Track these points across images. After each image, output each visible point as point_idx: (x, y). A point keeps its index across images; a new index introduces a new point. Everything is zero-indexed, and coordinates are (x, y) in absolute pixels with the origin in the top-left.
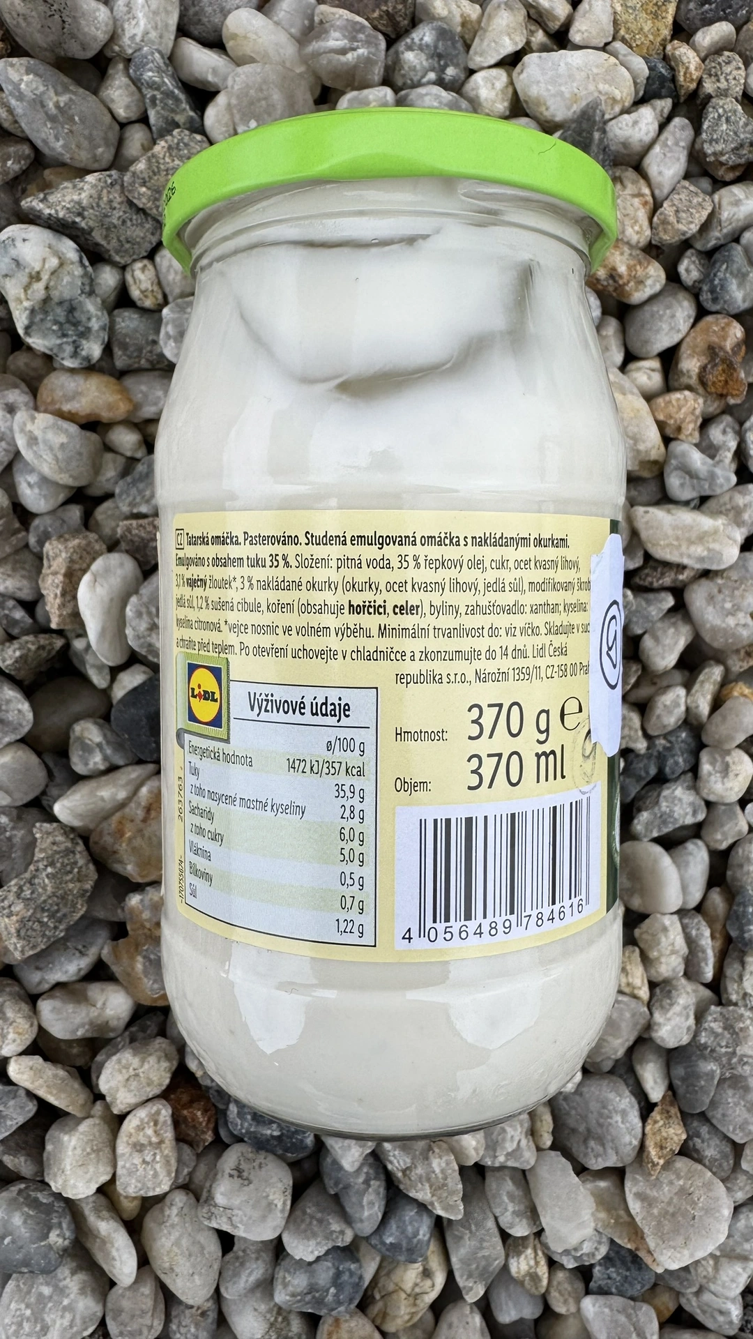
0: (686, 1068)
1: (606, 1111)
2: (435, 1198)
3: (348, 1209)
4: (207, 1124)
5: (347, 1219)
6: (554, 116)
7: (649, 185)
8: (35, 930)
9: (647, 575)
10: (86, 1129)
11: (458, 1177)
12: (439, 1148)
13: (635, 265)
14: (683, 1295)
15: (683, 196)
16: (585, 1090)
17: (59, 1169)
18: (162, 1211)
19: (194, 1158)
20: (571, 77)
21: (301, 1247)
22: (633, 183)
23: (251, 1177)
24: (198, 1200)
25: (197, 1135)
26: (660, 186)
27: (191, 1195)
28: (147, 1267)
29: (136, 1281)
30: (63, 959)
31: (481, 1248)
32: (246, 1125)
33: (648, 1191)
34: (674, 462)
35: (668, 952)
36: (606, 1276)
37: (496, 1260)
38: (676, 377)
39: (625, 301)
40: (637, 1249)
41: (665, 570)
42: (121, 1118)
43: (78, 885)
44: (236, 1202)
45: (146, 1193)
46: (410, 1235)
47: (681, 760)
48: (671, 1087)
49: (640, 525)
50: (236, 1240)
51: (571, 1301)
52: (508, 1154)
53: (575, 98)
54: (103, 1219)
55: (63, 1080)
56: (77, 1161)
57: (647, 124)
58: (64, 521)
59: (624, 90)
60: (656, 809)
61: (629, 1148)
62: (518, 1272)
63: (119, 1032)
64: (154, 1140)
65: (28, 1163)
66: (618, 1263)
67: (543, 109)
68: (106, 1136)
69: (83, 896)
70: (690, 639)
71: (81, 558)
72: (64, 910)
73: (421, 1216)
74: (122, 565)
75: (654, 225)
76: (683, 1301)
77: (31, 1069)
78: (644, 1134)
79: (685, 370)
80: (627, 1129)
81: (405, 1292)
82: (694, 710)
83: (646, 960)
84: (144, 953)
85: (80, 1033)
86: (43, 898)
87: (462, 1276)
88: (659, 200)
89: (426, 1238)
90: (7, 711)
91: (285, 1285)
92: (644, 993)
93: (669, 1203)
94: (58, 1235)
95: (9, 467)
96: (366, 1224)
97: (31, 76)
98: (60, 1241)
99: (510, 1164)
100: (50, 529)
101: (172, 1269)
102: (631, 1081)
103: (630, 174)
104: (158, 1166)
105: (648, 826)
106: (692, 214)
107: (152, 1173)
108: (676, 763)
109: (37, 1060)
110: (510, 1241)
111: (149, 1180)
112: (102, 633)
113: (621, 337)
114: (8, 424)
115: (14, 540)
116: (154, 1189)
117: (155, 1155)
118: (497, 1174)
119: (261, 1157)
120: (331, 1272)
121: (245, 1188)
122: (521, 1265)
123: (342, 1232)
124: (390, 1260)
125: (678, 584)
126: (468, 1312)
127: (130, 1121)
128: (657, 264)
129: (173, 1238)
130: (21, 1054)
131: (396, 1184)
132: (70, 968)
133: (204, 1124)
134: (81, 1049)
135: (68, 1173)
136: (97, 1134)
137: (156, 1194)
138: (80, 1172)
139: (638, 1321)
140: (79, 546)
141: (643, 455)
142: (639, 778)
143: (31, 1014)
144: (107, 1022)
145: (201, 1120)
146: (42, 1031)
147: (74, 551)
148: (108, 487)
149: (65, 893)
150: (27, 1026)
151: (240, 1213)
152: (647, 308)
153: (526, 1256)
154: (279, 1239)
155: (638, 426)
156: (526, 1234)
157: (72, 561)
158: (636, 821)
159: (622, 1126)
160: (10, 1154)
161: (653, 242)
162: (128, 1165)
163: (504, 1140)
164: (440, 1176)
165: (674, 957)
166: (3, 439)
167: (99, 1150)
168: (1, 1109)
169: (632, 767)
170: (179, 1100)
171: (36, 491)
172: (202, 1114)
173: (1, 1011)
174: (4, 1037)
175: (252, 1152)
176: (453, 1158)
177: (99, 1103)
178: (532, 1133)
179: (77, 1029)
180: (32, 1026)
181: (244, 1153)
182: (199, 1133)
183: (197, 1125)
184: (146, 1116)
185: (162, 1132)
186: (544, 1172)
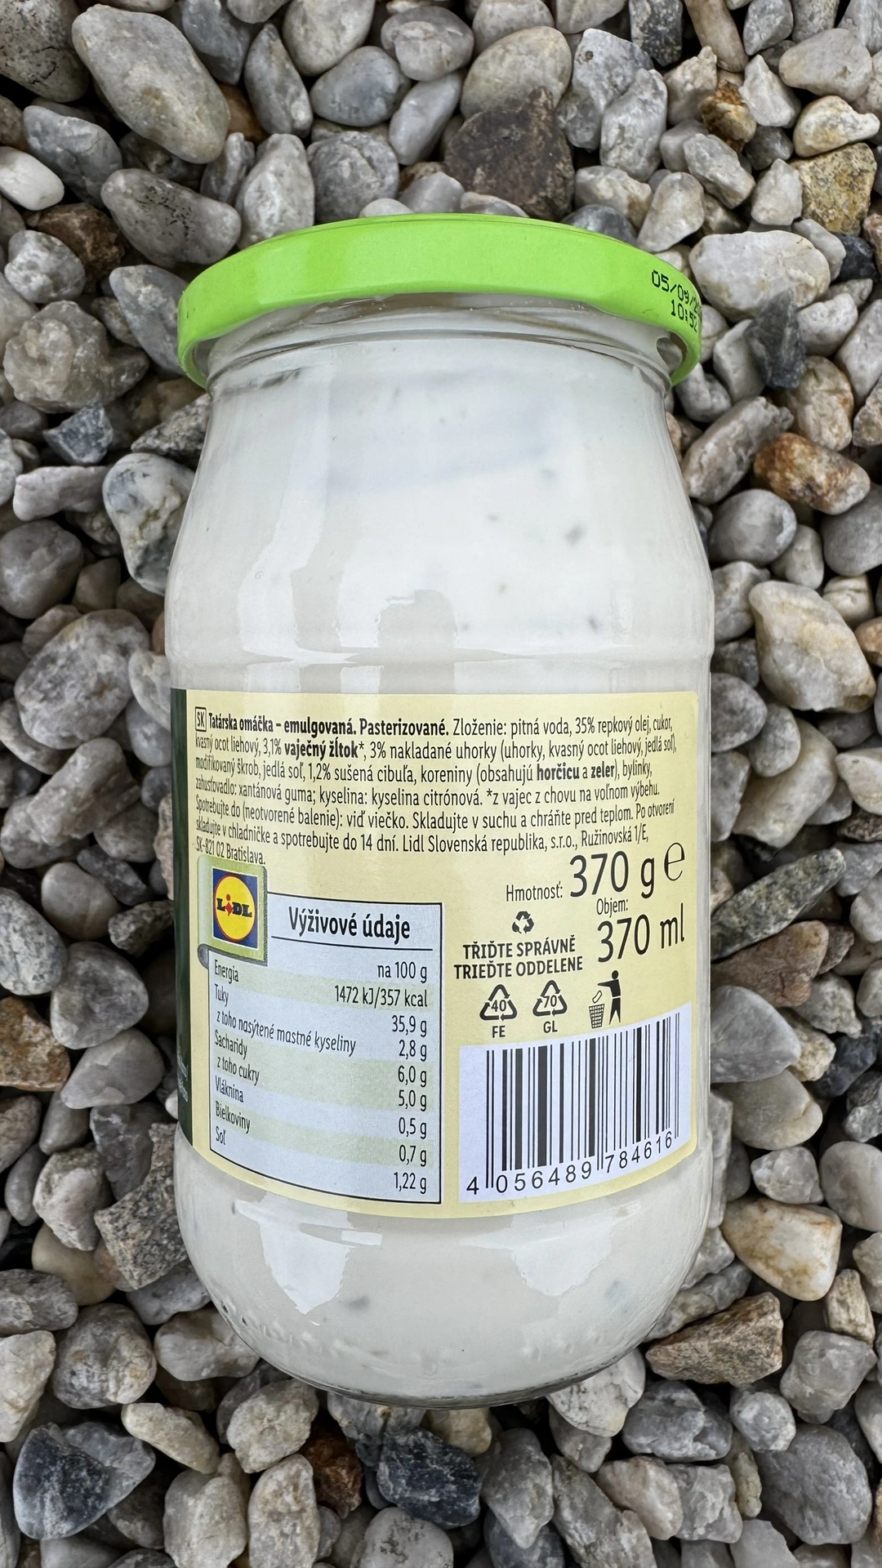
1: (826, 1477)
4: (353, 1487)
6: (738, 304)
7: (849, 379)
8: (153, 1255)
9: (857, 826)
10: (214, 1491)
11: (651, 1556)
12: (629, 1519)
13: (835, 473)
16: (799, 1447)
17: (183, 1540)
19: (339, 1526)
20: (758, 261)
22: (829, 377)
23: (406, 1552)
25: (340, 1498)
26: (862, 381)
30: (184, 1285)
32: (400, 1490)
39: (825, 511)
42: (255, 1477)
49: (848, 776)
52: (709, 1526)
53: (762, 284)
55: (186, 1430)
56: (205, 1532)
57: (846, 313)
59: (820, 276)
60: (875, 1103)
61: (856, 1524)
63: (249, 1371)
64: (295, 1508)
65: (147, 1529)
67: (724, 296)
68: (236, 1499)
75: (855, 426)
77: (151, 1420)
78: (874, 1506)
80: (854, 1500)
83: (868, 1288)
85: (205, 1374)
86: (163, 1216)
88: (861, 394)
90: (120, 994)
92: (869, 1331)
95: (122, 716)
97: (150, 287)
99: (712, 1537)
100: (165, 782)
102: (855, 1435)
103: (826, 366)
104: (298, 1540)
105: (866, 1122)
107: (291, 1548)
109: (157, 1409)
111: (286, 1555)
113: (820, 551)
114: (122, 668)
115: (125, 797)
116: (294, 1567)
117: (294, 1525)
118: (695, 1548)
119: (417, 1528)
121: (400, 1565)
127: (265, 1484)
128: (860, 469)
130: (138, 1401)
131: (577, 1560)
132: (194, 1296)
133: (350, 1485)
134: (205, 1391)
135: (195, 1546)
136: (227, 1497)
138: (208, 1546)
141: (850, 690)
142: (854, 1069)
143: (150, 1352)
144: (236, 1361)
145: (346, 1480)
146: (162, 1373)
150: (145, 1368)
152: (850, 519)
155: (843, 659)
158: (851, 1118)
159: (849, 1497)
160: (125, 1519)
161: (855, 443)
162: (263, 1538)
163: (703, 1508)
164: (631, 1555)
166: (116, 686)
167: (230, 1518)
168: (115, 1466)
169: (846, 1054)
170: (319, 1454)
171: (154, 743)
172: (348, 1473)
173: (115, 1348)
174: (119, 1381)
175: (406, 1520)
176: (645, 1531)
177: (226, 1456)
178: (737, 1498)
179: (202, 1370)
180: (150, 1366)
181: (396, 1521)
182: (343, 1496)
183: (343, 1488)
184: (286, 1480)
185: (303, 1498)
186: (752, 1547)
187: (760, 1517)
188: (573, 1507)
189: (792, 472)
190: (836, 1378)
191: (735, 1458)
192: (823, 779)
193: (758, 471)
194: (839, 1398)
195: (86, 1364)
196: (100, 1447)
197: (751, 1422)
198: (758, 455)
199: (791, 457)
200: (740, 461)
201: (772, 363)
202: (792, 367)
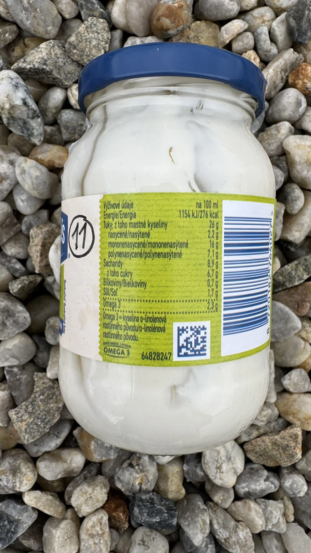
2: (242, 552)
4: (125, 520)
8: (33, 429)
10: (64, 526)
11: (252, 540)
12: (241, 525)
17: (52, 548)
19: (118, 537)
23: (149, 545)
25: (120, 525)
30: (48, 440)
32: (144, 518)
42: (82, 519)
43: (56, 405)
52: (273, 525)
55: (51, 501)
56: (61, 544)
58: (39, 218)
63: (78, 474)
64: (100, 532)
65: (35, 543)
68: (74, 529)
69: (58, 410)
71: (49, 237)
72: (48, 418)
77: (35, 498)
85: (59, 476)
86: (39, 412)
90: (18, 317)
95: (12, 191)
99: (274, 530)
100: (32, 222)
104: (102, 546)
107: (98, 549)
109: (38, 493)
114: (11, 170)
115: (14, 229)
117: (100, 540)
118: (268, 535)
119: (153, 534)
121: (147, 551)
127: (88, 522)
130: (30, 490)
131: (220, 544)
132: (52, 444)
133: (124, 520)
134: (59, 484)
135: (56, 550)
136: (70, 528)
140: (48, 231)
143: (34, 469)
145: (123, 518)
146: (40, 478)
147: (46, 234)
149: (49, 409)
150: (32, 476)
157: (45, 239)
160: (26, 540)
162: (86, 545)
163: (272, 517)
166: (8, 178)
167: (71, 537)
168: (20, 518)
170: (110, 507)
171: (26, 203)
172: (123, 514)
173: (19, 468)
174: (21, 482)
175: (149, 531)
176: (248, 530)
177: (69, 510)
178: (285, 515)
180: (34, 475)
181: (144, 532)
182: (121, 524)
183: (121, 520)
184: (96, 520)
185: (104, 528)
186: (291, 534)
187: (294, 522)
188: (218, 523)
189: (307, 79)
191: (283, 498)
193: (290, 81)
195: (6, 476)
196: (13, 510)
197: (289, 487)
198: (290, 75)
199: (307, 72)
200: (282, 78)
201: (298, 30)
202: (306, 33)
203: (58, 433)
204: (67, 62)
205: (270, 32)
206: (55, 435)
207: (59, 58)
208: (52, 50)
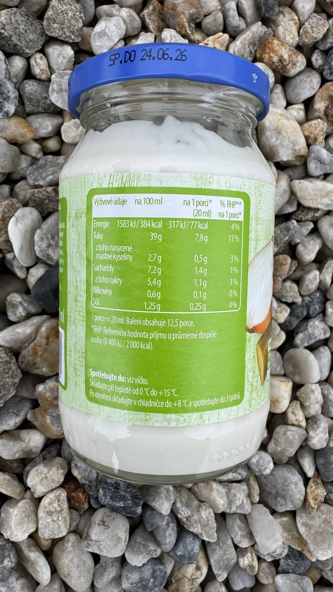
0: (324, 459)
1: (287, 483)
2: (203, 531)
3: (159, 539)
4: (85, 500)
5: (158, 544)
7: (297, 15)
9: (299, 214)
11: (214, 520)
12: (205, 505)
13: (292, 55)
14: (324, 571)
15: (314, 21)
16: (275, 473)
17: (8, 527)
18: (63, 544)
19: (79, 517)
21: (135, 559)
22: (289, 14)
23: (109, 525)
24: (81, 538)
25: (79, 505)
26: (303, 14)
27: (78, 536)
28: (55, 574)
29: (50, 582)
30: (7, 418)
31: (225, 554)
32: (107, 501)
33: (308, 522)
34: (313, 155)
35: (314, 403)
36: (286, 564)
37: (233, 559)
38: (312, 113)
39: (287, 75)
40: (303, 550)
41: (308, 211)
42: (40, 499)
43: (12, 379)
44: (102, 538)
45: (54, 536)
46: (190, 550)
47: (317, 307)
48: (317, 469)
49: (296, 189)
50: (101, 557)
51: (270, 578)
52: (237, 507)
54: (32, 552)
55: (9, 481)
56: (18, 522)
58: (0, 193)
60: (306, 332)
61: (299, 501)
62: (244, 565)
63: (37, 455)
64: (58, 509)
66: (292, 557)
68: (32, 508)
69: (14, 385)
70: (321, 246)
71: (9, 211)
73: (195, 540)
74: (31, 213)
75: (300, 34)
76: (324, 574)
78: (306, 493)
79: (317, 109)
80: (298, 491)
81: (187, 578)
82: (324, 282)
83: (303, 406)
84: (50, 414)
85: (17, 456)
87: (216, 569)
88: (302, 22)
89: (198, 551)
91: (128, 579)
92: (304, 424)
93: (320, 527)
94: (9, 561)
96: (168, 546)
98: (10, 564)
99: (238, 511)
101: (69, 575)
102: (297, 467)
103: (287, 9)
104: (60, 523)
105: (302, 340)
106: (319, 29)
107: (57, 526)
108: (315, 309)
110: (239, 550)
111: (56, 530)
112: (22, 248)
113: (284, 94)
116: (58, 535)
117: (58, 517)
118: (232, 517)
119: (114, 515)
120: (150, 572)
121: (107, 531)
122: (245, 561)
123: (155, 550)
124: (180, 563)
125: (315, 219)
126: (219, 586)
127: (45, 500)
128: (302, 55)
129: (69, 558)
131: (182, 525)
132: (11, 422)
133: (83, 500)
134: (18, 464)
135: (13, 528)
136: (28, 507)
137: (59, 537)
138: (19, 527)
139: (303, 585)
140: (8, 204)
141: (298, 152)
142: (298, 317)
144: (31, 450)
145: (82, 497)
147: (5, 207)
148: (22, 173)
149: (5, 383)
151: (104, 543)
152: (297, 78)
153: (248, 557)
154: (123, 556)
155: (295, 136)
156: (247, 546)
157: (4, 212)
158: (296, 338)
159: (295, 490)
161: (300, 44)
162: (44, 523)
163: (235, 500)
164: (206, 520)
165: (317, 405)
167: (30, 516)
169: (295, 312)
170: (70, 488)
172: (82, 495)
175: (109, 512)
176: (211, 510)
177: (28, 491)
178: (249, 496)
179: (15, 454)
181: (104, 513)
182: (81, 504)
183: (80, 500)
184: (54, 497)
185: (62, 505)
186: (255, 515)
187: (259, 502)
188: (181, 502)
189: (273, 53)
190: (290, 443)
191: (248, 480)
192: (285, 191)
193: (258, 55)
194: (292, 451)
197: (256, 463)
198: (258, 49)
199: (273, 46)
200: (251, 52)
201: (265, 4)
202: (273, 7)
203: (18, 411)
204: (29, 29)
205: (238, 7)
206: (14, 413)
207: (20, 24)
208: (12, 16)
